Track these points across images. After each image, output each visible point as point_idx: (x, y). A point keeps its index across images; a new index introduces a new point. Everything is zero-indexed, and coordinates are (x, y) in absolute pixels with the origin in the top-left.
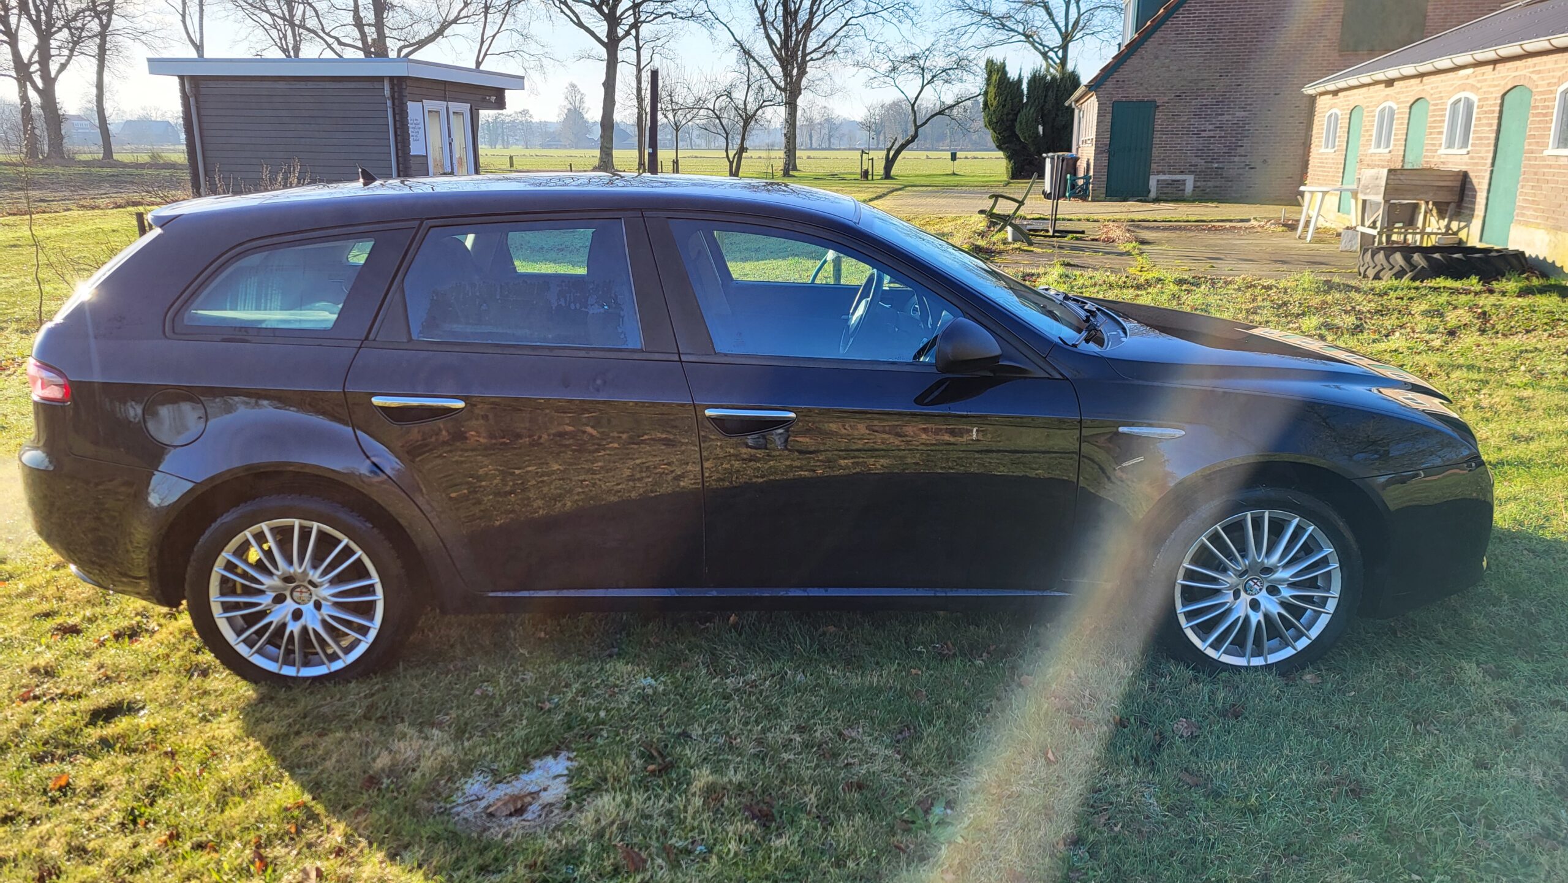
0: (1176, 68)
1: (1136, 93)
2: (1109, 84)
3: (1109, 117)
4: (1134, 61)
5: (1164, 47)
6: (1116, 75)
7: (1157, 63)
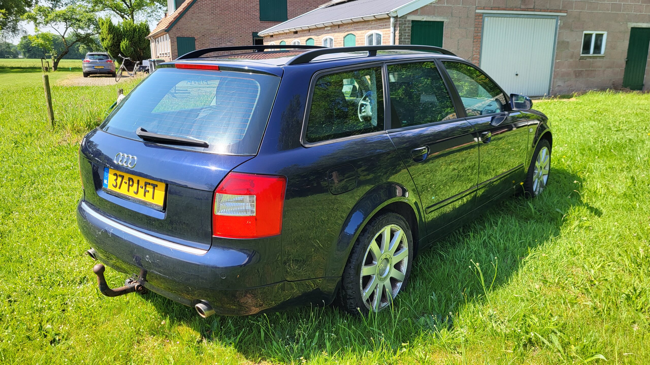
0: (200, 24)
1: (186, 34)
2: (174, 29)
3: (176, 43)
4: (183, 20)
5: (194, 15)
6: (176, 25)
7: (192, 21)
